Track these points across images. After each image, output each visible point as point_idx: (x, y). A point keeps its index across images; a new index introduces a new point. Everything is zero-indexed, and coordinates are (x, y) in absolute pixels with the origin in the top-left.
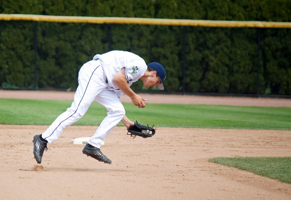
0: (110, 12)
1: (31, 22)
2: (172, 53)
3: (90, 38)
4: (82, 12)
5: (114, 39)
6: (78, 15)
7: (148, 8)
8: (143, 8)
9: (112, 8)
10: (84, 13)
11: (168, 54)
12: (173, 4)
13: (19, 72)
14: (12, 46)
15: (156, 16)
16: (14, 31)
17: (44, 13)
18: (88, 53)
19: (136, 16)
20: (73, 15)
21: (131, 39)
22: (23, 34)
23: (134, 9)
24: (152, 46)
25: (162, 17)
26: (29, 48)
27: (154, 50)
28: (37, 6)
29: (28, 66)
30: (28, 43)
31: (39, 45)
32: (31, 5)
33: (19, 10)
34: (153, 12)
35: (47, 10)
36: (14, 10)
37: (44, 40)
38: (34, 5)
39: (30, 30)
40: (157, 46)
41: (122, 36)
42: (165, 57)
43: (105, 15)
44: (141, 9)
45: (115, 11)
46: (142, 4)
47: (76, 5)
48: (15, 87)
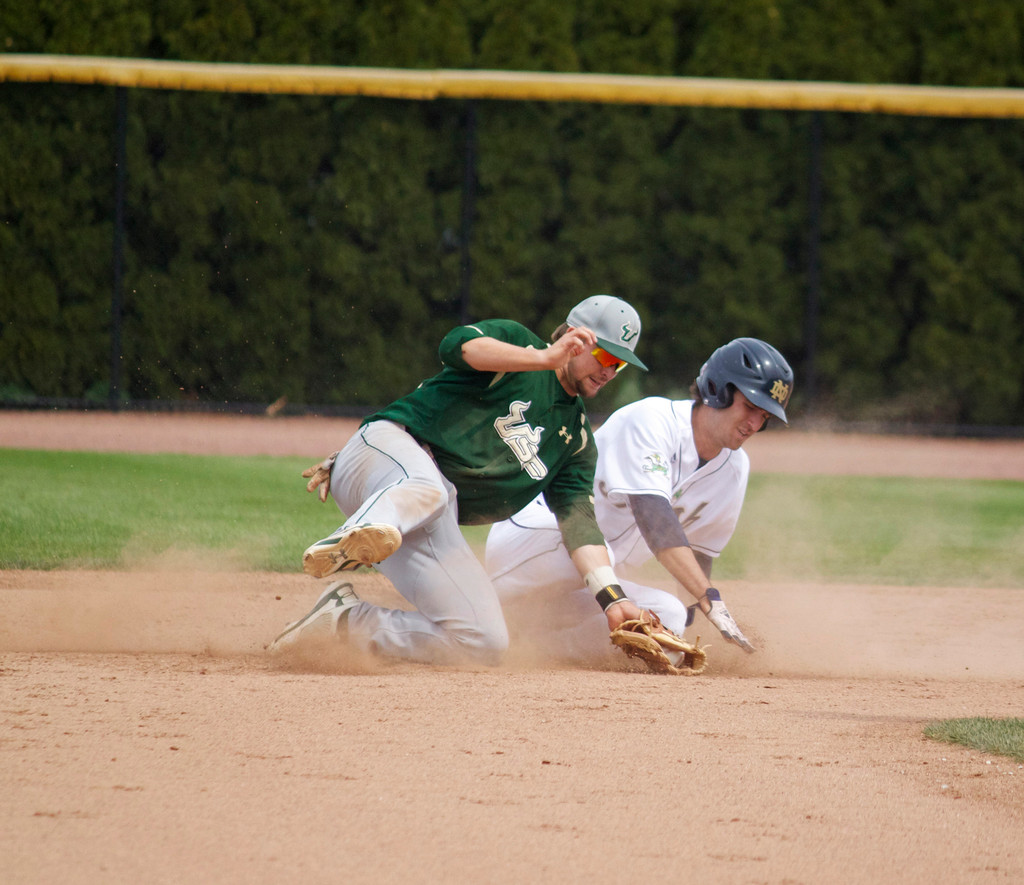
0: (466, 47)
1: (99, 89)
2: (755, 237)
3: (374, 166)
4: (339, 45)
5: (488, 171)
6: (315, 60)
7: (645, 30)
8: (624, 28)
9: (477, 30)
10: (347, 52)
11: (739, 244)
12: (761, 10)
13: (42, 323)
14: (8, 202)
15: (681, 67)
16: (18, 131)
17: (157, 50)
18: (367, 236)
19: (587, 67)
20: (293, 60)
21: (564, 171)
22: (58, 148)
23: (579, 32)
24: (662, 207)
25: (711, 73)
26: (89, 214)
27: (673, 222)
28: (122, 18)
29: (81, 298)
30: (81, 189)
31: (134, 200)
32: (96, 12)
33: (38, 37)
34: (668, 47)
35: (171, 37)
36: (17, 37)
37: (160, 177)
38: (109, 14)
39: (89, 128)
40: (687, 205)
41: (528, 160)
42: (726, 256)
43: (443, 60)
44: (614, 36)
45: (487, 42)
46: (617, 12)
47: (310, 13)
48: (19, 396)
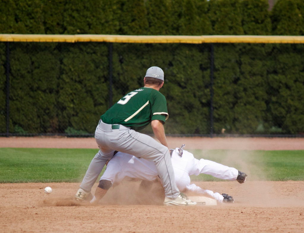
0: (210, 28)
1: (104, 43)
2: (296, 81)
3: (184, 64)
4: (174, 29)
5: (217, 64)
6: (167, 34)
7: (263, 22)
8: (257, 22)
9: (213, 23)
10: (177, 31)
11: (291, 83)
12: (296, 15)
13: (89, 112)
14: (79, 77)
15: (274, 32)
16: (81, 56)
17: (121, 32)
18: (182, 84)
19: (246, 33)
20: (160, 34)
21: (240, 64)
22: (93, 61)
23: (243, 23)
24: (268, 73)
25: (282, 34)
26: (103, 80)
27: (271, 77)
28: (111, 23)
29: (101, 104)
30: (100, 73)
31: (115, 75)
32: (103, 21)
33: (87, 28)
34: (270, 26)
35: (125, 28)
36: (80, 29)
37: (122, 68)
38: (107, 22)
39: (102, 55)
40: (275, 72)
41: (229, 60)
42: (288, 87)
43: (204, 32)
44: (254, 23)
45: (216, 26)
46: (254, 17)
47: (165, 20)
48: (83, 133)
